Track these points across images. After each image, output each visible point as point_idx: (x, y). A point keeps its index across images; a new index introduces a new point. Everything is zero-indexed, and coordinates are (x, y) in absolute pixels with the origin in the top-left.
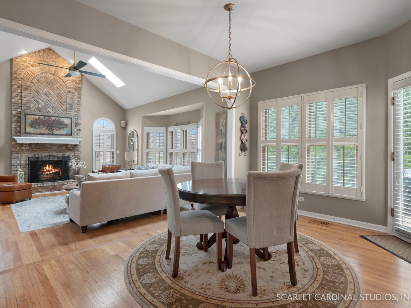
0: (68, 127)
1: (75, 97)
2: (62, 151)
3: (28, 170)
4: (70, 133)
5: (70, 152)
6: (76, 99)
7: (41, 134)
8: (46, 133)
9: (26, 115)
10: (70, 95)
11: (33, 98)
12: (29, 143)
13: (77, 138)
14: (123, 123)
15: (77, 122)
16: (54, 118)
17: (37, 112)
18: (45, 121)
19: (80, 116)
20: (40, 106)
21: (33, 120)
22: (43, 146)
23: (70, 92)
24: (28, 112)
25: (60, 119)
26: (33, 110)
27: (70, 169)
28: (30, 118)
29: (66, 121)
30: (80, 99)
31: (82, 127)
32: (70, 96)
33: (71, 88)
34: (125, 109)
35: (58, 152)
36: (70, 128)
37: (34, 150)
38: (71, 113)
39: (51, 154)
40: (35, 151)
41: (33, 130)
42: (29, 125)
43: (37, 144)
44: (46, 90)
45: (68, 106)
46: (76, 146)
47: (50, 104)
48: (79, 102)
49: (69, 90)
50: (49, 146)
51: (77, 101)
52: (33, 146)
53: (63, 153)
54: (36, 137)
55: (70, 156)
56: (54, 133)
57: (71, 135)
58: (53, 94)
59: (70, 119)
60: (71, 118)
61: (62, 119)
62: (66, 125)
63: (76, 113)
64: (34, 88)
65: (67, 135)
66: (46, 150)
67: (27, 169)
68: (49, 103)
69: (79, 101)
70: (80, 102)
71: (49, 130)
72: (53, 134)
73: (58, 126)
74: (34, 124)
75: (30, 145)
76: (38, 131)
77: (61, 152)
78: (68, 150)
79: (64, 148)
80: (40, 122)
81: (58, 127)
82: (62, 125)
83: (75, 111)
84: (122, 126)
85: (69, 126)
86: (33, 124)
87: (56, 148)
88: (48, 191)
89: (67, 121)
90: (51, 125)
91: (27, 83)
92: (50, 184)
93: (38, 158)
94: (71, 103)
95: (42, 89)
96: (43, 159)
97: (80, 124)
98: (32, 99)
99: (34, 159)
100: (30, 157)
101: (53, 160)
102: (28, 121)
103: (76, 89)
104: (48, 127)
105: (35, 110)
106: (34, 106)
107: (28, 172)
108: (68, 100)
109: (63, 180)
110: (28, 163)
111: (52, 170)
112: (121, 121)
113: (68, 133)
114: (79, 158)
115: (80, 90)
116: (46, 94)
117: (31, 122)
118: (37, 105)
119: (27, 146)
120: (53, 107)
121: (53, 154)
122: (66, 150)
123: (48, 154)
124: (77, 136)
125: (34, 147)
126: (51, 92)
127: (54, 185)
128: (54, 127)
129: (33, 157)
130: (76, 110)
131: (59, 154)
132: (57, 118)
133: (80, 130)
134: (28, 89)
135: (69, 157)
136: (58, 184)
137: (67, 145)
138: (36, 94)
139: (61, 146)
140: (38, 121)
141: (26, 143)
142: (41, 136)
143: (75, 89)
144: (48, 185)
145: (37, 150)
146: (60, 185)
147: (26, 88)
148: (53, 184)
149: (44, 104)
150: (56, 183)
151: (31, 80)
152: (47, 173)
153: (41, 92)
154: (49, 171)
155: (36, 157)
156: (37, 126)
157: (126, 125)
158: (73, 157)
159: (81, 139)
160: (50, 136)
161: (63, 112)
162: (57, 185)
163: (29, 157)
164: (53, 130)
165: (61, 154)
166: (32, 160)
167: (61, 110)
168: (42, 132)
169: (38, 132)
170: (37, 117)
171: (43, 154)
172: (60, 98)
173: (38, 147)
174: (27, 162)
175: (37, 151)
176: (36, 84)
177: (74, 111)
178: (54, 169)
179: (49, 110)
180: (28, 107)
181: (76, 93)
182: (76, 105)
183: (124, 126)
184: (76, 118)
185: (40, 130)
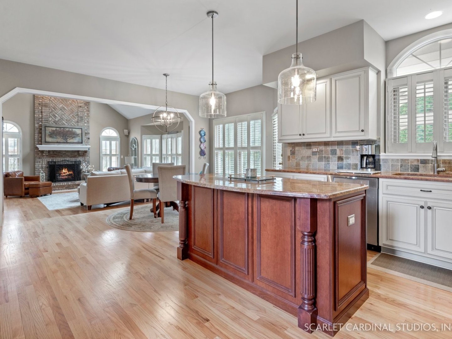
0: (79, 136)
1: (85, 111)
2: (75, 157)
3: (48, 172)
4: (81, 141)
5: (81, 157)
6: (86, 112)
7: (57, 143)
8: (61, 142)
9: (46, 128)
10: (80, 109)
11: (51, 113)
12: (48, 150)
13: (86, 145)
14: (126, 131)
15: (86, 132)
16: (68, 129)
17: (54, 125)
18: (60, 131)
19: (89, 126)
20: (57, 120)
21: (51, 131)
22: (59, 152)
23: (80, 107)
24: (48, 125)
25: (72, 130)
26: (51, 123)
27: (81, 171)
28: (49, 130)
29: (77, 131)
30: (88, 112)
31: (91, 136)
32: (80, 110)
33: (81, 103)
34: (128, 119)
35: (71, 157)
36: (81, 137)
37: (52, 156)
38: (81, 124)
39: (66, 159)
40: (53, 157)
41: (51, 139)
42: (48, 136)
43: (55, 151)
44: (61, 106)
45: (79, 118)
46: (86, 152)
47: (65, 117)
48: (88, 115)
49: (80, 105)
50: (64, 153)
51: (86, 114)
52: (51, 153)
53: (76, 158)
54: (54, 145)
55: (81, 161)
56: (68, 141)
57: (82, 143)
58: (66, 109)
59: (81, 130)
60: (82, 129)
61: (74, 130)
62: (78, 135)
63: (86, 124)
64: (51, 105)
65: (78, 143)
66: (62, 156)
67: (47, 171)
68: (64, 116)
69: (88, 114)
70: (89, 115)
71: (64, 139)
72: (67, 143)
73: (71, 135)
74: (52, 135)
75: (49, 151)
76: (54, 140)
77: (74, 157)
78: (79, 155)
79: (76, 154)
80: (57, 133)
81: (71, 137)
82: (74, 135)
83: (85, 123)
84: (125, 134)
85: (80, 135)
86: (51, 134)
87: (69, 154)
88: (64, 189)
89: (78, 131)
90: (65, 135)
91: (46, 101)
92: (66, 184)
93: (55, 162)
94: (81, 116)
95: (58, 106)
96: (59, 164)
97: (89, 133)
98: (50, 114)
99: (53, 163)
100: (49, 162)
101: (67, 164)
102: (47, 132)
103: (86, 104)
104: (63, 137)
105: (53, 123)
106: (51, 120)
107: (48, 174)
108: (79, 113)
109: (75, 181)
110: (48, 166)
111: (67, 173)
112: (125, 130)
113: (79, 141)
114: (89, 162)
115: (89, 104)
116: (61, 110)
117: (50, 133)
118: (54, 119)
119: (47, 152)
120: (67, 120)
121: (68, 159)
122: (78, 156)
123: (64, 159)
124: (87, 143)
125: (52, 154)
126: (65, 107)
127: (69, 185)
128: (68, 136)
129: (51, 162)
130: (86, 121)
131: (72, 159)
132: (70, 129)
133: (89, 139)
134: (47, 106)
135: (80, 161)
136: (72, 184)
137: (78, 151)
138: (53, 109)
139: (73, 153)
140: (55, 132)
141: (46, 150)
142: (57, 144)
143: (84, 104)
144: (63, 184)
145: (55, 155)
146: (73, 184)
147: (46, 106)
148: (68, 184)
149: (59, 118)
150: (70, 183)
151: (49, 98)
152: (64, 174)
153: (58, 108)
155: (54, 162)
156: (55, 136)
157: (129, 133)
158: (84, 162)
159: (90, 146)
160: (65, 144)
161: (75, 124)
162: (71, 184)
163: (48, 162)
164: (67, 139)
165: (74, 159)
166: (50, 164)
167: (73, 122)
168: (59, 141)
169: (55, 141)
170: (54, 129)
171: (59, 159)
172: (72, 112)
173: (56, 154)
174: (47, 166)
175: (54, 156)
176: (53, 102)
177: (84, 122)
179: (64, 122)
180: (47, 121)
181: (86, 107)
182: (86, 118)
183: (127, 134)
184: (86, 128)
185: (57, 139)
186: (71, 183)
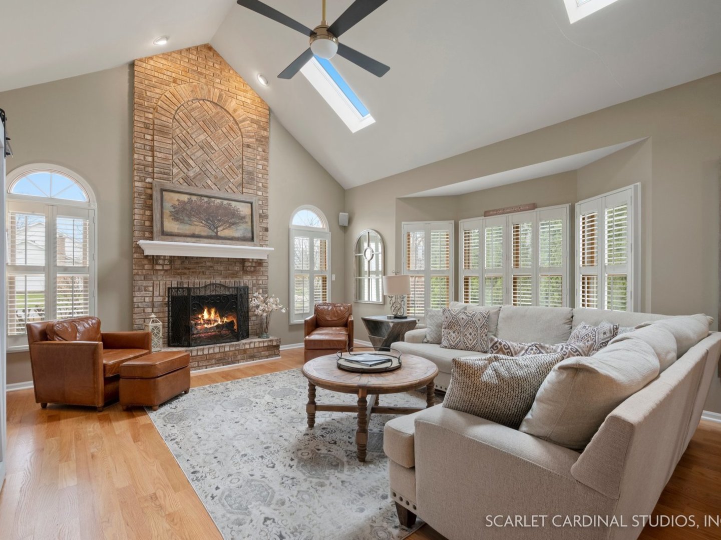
0: (246, 222)
1: (258, 158)
2: (234, 275)
3: (168, 317)
4: (250, 235)
5: (249, 277)
6: (260, 162)
7: (193, 236)
8: (203, 234)
9: (164, 193)
10: (248, 153)
11: (175, 154)
12: (171, 257)
13: (261, 246)
14: (343, 216)
15: (261, 212)
16: (219, 201)
17: (185, 187)
18: (201, 206)
19: (266, 199)
20: (191, 174)
21: (177, 203)
22: (197, 263)
23: (248, 146)
24: (168, 185)
25: (230, 205)
26: (177, 183)
27: (250, 313)
28: (172, 199)
29: (241, 209)
30: (266, 163)
31: (271, 223)
32: (249, 155)
33: (251, 137)
34: (346, 189)
35: (226, 277)
36: (250, 224)
37: (179, 271)
38: (251, 191)
39: (213, 281)
40: (181, 274)
41: (177, 226)
42: (170, 216)
43: (186, 257)
44: (202, 137)
45: (245, 176)
46: (260, 263)
47: (210, 170)
48: (265, 170)
49: (246, 140)
50: (209, 264)
51: (260, 167)
52: (178, 263)
53: (237, 280)
54: (184, 242)
55: (249, 286)
56: (219, 234)
57: (252, 239)
58: (216, 148)
59: (250, 205)
60: (251, 203)
61: (233, 204)
62: (243, 218)
63: (260, 193)
64: (178, 131)
65: (243, 239)
66: (203, 273)
67: (167, 315)
68: (208, 167)
69: (265, 168)
70: (268, 168)
71: (210, 228)
72: (217, 237)
73: (226, 219)
74: (179, 213)
75: (172, 259)
76: (186, 229)
77: (232, 277)
78: (245, 271)
79: (237, 268)
80: (192, 208)
81: (227, 222)
82: (233, 218)
83: (259, 189)
84: (340, 224)
85: (248, 220)
86: (177, 212)
87: (221, 268)
88: (212, 365)
89: (244, 210)
90: (212, 217)
91: (164, 118)
92: (217, 350)
93: (189, 289)
94: (250, 169)
95: (194, 136)
96: (198, 293)
97: (266, 217)
98: (174, 157)
99: (180, 293)
100: (172, 288)
101: (219, 296)
102: (168, 206)
103: (260, 141)
104: (207, 221)
105: (181, 181)
106: (178, 174)
107: (169, 322)
108: (245, 163)
109: (238, 340)
110: (169, 301)
111: (216, 321)
112: (341, 213)
113: (245, 235)
114: (265, 291)
115: (267, 143)
116: (202, 148)
117: (174, 208)
118: (186, 171)
119: (166, 262)
120: (216, 178)
121: (218, 280)
122: (241, 273)
123: (208, 282)
124: (263, 242)
125: (178, 266)
126: (212, 143)
127: (224, 352)
128: (219, 221)
129: (178, 288)
130: (260, 185)
131: (227, 281)
132: (225, 202)
133: (266, 230)
134: (167, 133)
135: (248, 288)
136: (231, 349)
137: (243, 261)
138: (183, 145)
139: (231, 265)
140: (188, 207)
141: (165, 256)
142: (194, 239)
143: (256, 139)
144: (211, 351)
145: (186, 271)
146: (235, 350)
147: (164, 131)
148: (222, 350)
149: (198, 170)
150: (227, 347)
151: (173, 112)
152: (206, 326)
153: (194, 143)
154: (209, 321)
155: (183, 288)
156: (186, 219)
157: (350, 221)
158: (255, 288)
159: (273, 249)
160: (213, 241)
161: (235, 190)
162: (230, 351)
163: (169, 288)
164: (217, 228)
165: (233, 281)
166: (175, 294)
167: (231, 185)
168: (197, 233)
169: (188, 232)
170: (185, 198)
171: (197, 281)
172: (229, 157)
173: (187, 266)
174: (167, 300)
175: (185, 274)
176: (183, 124)
177: (255, 187)
178: (221, 317)
179: (209, 183)
180: (167, 174)
181: (260, 149)
182: (260, 176)
183: (346, 224)
184: (260, 202)
185: (193, 227)
186: (230, 346)
